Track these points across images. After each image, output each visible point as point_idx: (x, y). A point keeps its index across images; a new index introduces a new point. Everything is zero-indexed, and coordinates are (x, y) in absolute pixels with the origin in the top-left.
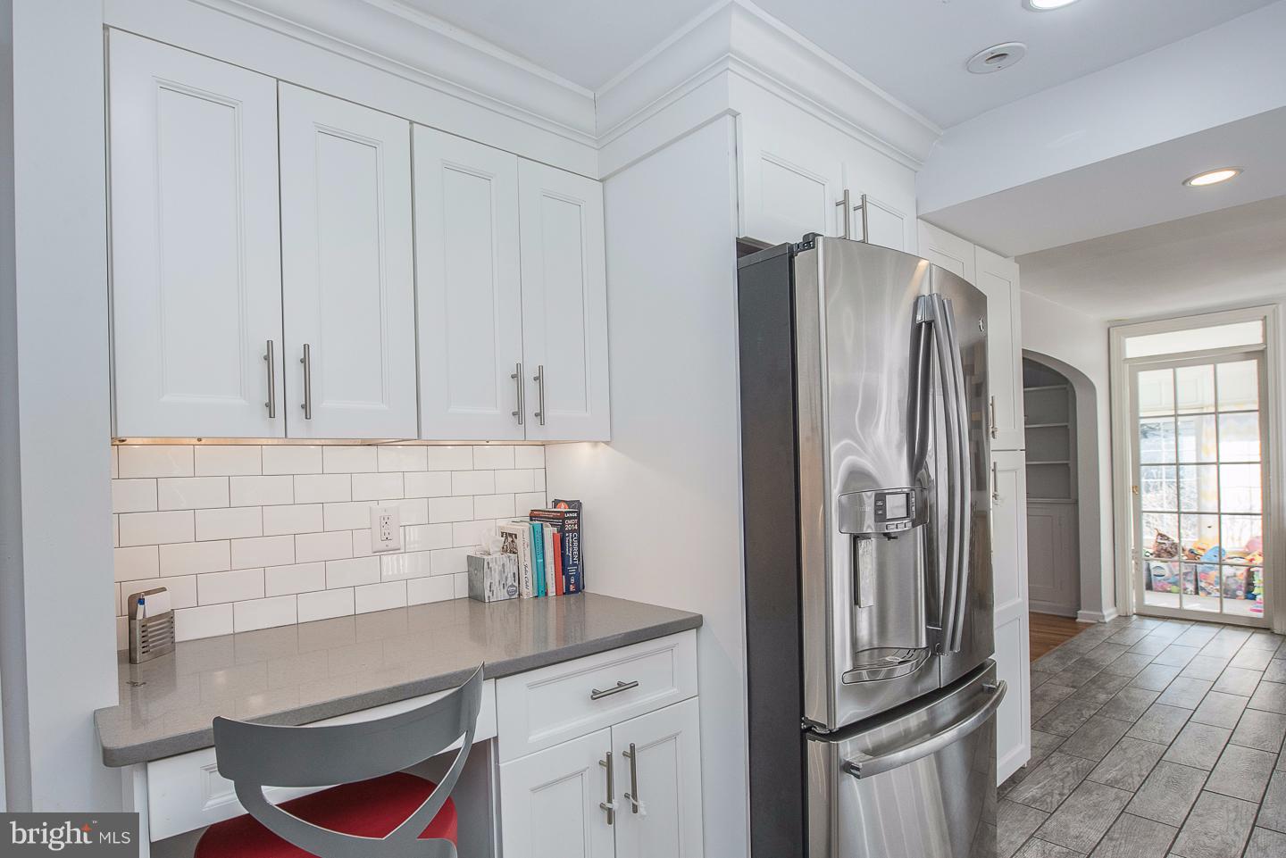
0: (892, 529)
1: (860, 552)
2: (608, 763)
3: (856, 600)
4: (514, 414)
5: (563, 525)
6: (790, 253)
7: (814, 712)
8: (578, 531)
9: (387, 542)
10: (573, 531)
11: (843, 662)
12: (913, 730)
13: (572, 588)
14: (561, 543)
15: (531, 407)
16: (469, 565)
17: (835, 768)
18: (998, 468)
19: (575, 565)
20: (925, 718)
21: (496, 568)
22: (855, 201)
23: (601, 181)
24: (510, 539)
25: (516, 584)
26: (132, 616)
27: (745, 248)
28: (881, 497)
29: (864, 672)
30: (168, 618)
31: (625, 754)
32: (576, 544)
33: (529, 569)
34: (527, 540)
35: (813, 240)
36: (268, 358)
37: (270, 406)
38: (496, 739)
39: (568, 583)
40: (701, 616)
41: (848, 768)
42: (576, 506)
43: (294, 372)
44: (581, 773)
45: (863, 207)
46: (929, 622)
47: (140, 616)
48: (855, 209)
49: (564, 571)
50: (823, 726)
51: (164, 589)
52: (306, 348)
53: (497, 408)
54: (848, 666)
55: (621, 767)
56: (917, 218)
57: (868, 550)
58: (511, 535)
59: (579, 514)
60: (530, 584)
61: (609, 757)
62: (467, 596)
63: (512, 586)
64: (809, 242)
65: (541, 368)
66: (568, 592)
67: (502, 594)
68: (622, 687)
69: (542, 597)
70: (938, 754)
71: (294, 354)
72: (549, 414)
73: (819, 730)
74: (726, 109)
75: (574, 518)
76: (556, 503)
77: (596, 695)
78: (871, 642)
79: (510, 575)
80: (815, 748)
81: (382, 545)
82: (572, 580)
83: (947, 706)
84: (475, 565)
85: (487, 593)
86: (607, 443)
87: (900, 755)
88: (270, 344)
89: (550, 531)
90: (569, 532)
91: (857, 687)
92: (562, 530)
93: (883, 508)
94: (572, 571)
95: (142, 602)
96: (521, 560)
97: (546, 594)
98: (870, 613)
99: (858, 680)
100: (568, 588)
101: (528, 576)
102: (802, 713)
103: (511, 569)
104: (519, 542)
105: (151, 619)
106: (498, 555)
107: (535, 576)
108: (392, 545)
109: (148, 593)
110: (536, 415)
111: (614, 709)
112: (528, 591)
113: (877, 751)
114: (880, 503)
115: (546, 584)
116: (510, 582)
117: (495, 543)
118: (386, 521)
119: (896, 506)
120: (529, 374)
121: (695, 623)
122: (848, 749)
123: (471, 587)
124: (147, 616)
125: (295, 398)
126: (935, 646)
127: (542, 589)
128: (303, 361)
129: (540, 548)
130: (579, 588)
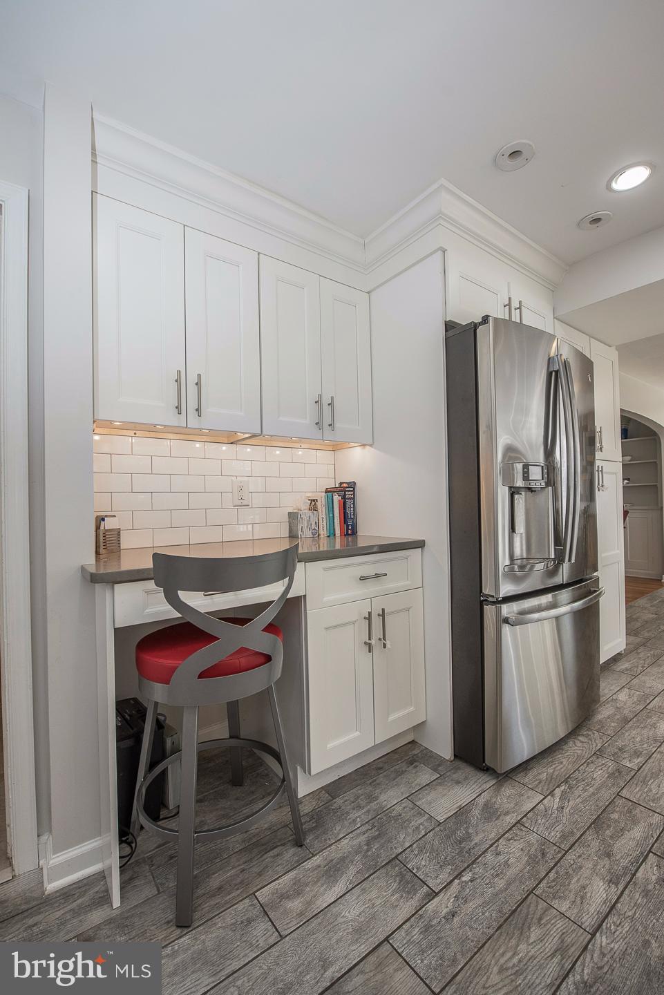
0: (533, 485)
1: (516, 502)
2: (369, 618)
3: (513, 528)
4: (316, 424)
5: (345, 495)
6: (474, 327)
7: (487, 590)
8: (354, 499)
9: (242, 501)
10: (350, 499)
11: (504, 561)
12: (543, 605)
13: (350, 532)
14: (344, 506)
15: (327, 420)
16: (289, 518)
17: (500, 622)
18: (604, 470)
19: (352, 519)
20: (551, 600)
21: (305, 518)
22: (515, 304)
23: (368, 293)
24: (313, 503)
25: (317, 528)
26: (98, 527)
27: (449, 326)
28: (526, 467)
29: (516, 567)
30: (118, 532)
31: (379, 615)
32: (352, 506)
33: (324, 520)
34: (323, 503)
35: (487, 319)
36: (178, 381)
37: (178, 408)
38: (305, 596)
39: (347, 529)
40: (424, 541)
41: (506, 621)
42: (352, 485)
43: (192, 390)
44: (353, 623)
45: (520, 308)
46: (556, 544)
47: (102, 528)
48: (516, 309)
49: (345, 522)
50: (493, 596)
51: (114, 516)
52: (199, 376)
53: (305, 420)
54: (507, 563)
55: (376, 622)
56: (554, 318)
57: (520, 501)
58: (314, 500)
59: (354, 489)
60: (325, 528)
61: (370, 614)
62: (288, 536)
63: (314, 529)
64: (485, 320)
65: (332, 398)
66: (347, 534)
67: (309, 534)
68: (377, 576)
69: (332, 537)
70: (557, 618)
71: (192, 379)
72: (337, 425)
73: (490, 599)
74: (438, 247)
75: (351, 491)
76: (341, 483)
77: (362, 578)
78: (522, 555)
79: (314, 523)
80: (489, 610)
81: (239, 503)
82: (350, 527)
83: (565, 595)
84: (293, 517)
85: (300, 533)
86: (371, 445)
87: (536, 616)
88: (179, 372)
89: (337, 498)
90: (348, 499)
91: (511, 575)
92: (344, 497)
93: (528, 472)
94: (350, 521)
95: (103, 520)
96: (320, 514)
97: (335, 535)
98: (521, 538)
99: (512, 570)
100: (347, 531)
101: (324, 524)
102: (481, 591)
103: (314, 519)
104: (319, 504)
105: (107, 531)
106: (306, 511)
107: (328, 524)
108: (245, 502)
109: (106, 516)
110: (329, 425)
111: (372, 588)
112: (324, 533)
113: (522, 613)
114: (525, 470)
115: (334, 530)
116: (313, 527)
117: (304, 506)
118: (241, 488)
119: (536, 473)
120: (326, 401)
121: (420, 545)
122: (507, 610)
123: (291, 530)
124: (106, 528)
125: (193, 404)
126: (559, 559)
127: (332, 532)
128: (197, 384)
129: (331, 506)
130: (354, 532)
